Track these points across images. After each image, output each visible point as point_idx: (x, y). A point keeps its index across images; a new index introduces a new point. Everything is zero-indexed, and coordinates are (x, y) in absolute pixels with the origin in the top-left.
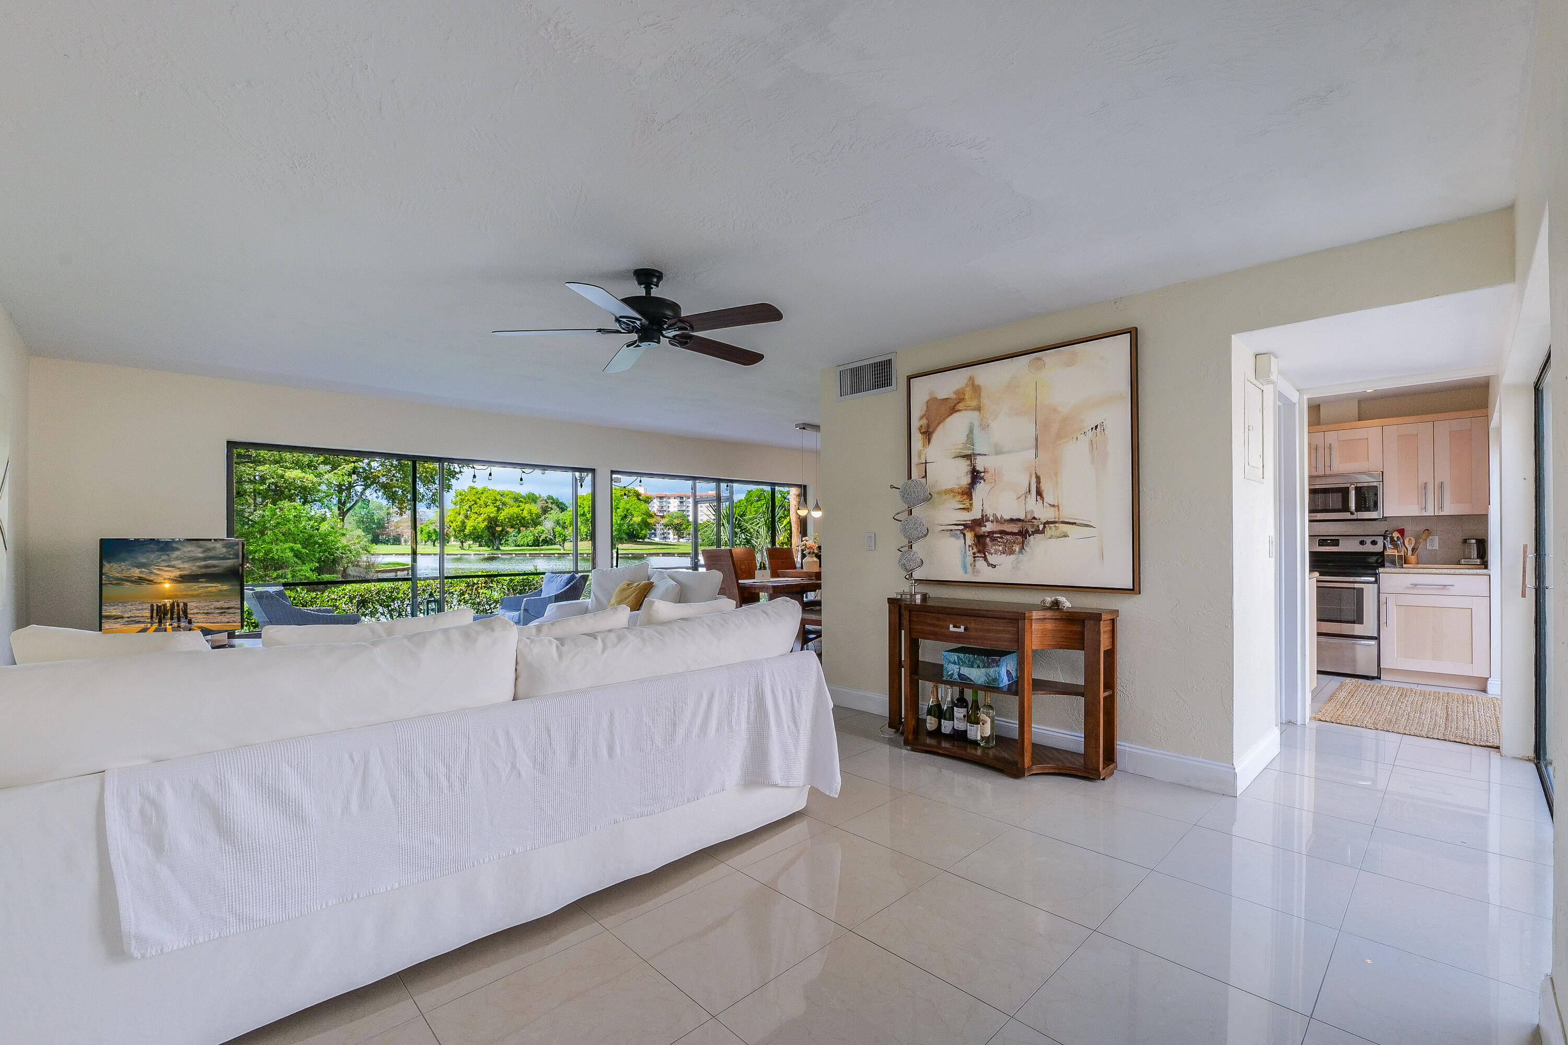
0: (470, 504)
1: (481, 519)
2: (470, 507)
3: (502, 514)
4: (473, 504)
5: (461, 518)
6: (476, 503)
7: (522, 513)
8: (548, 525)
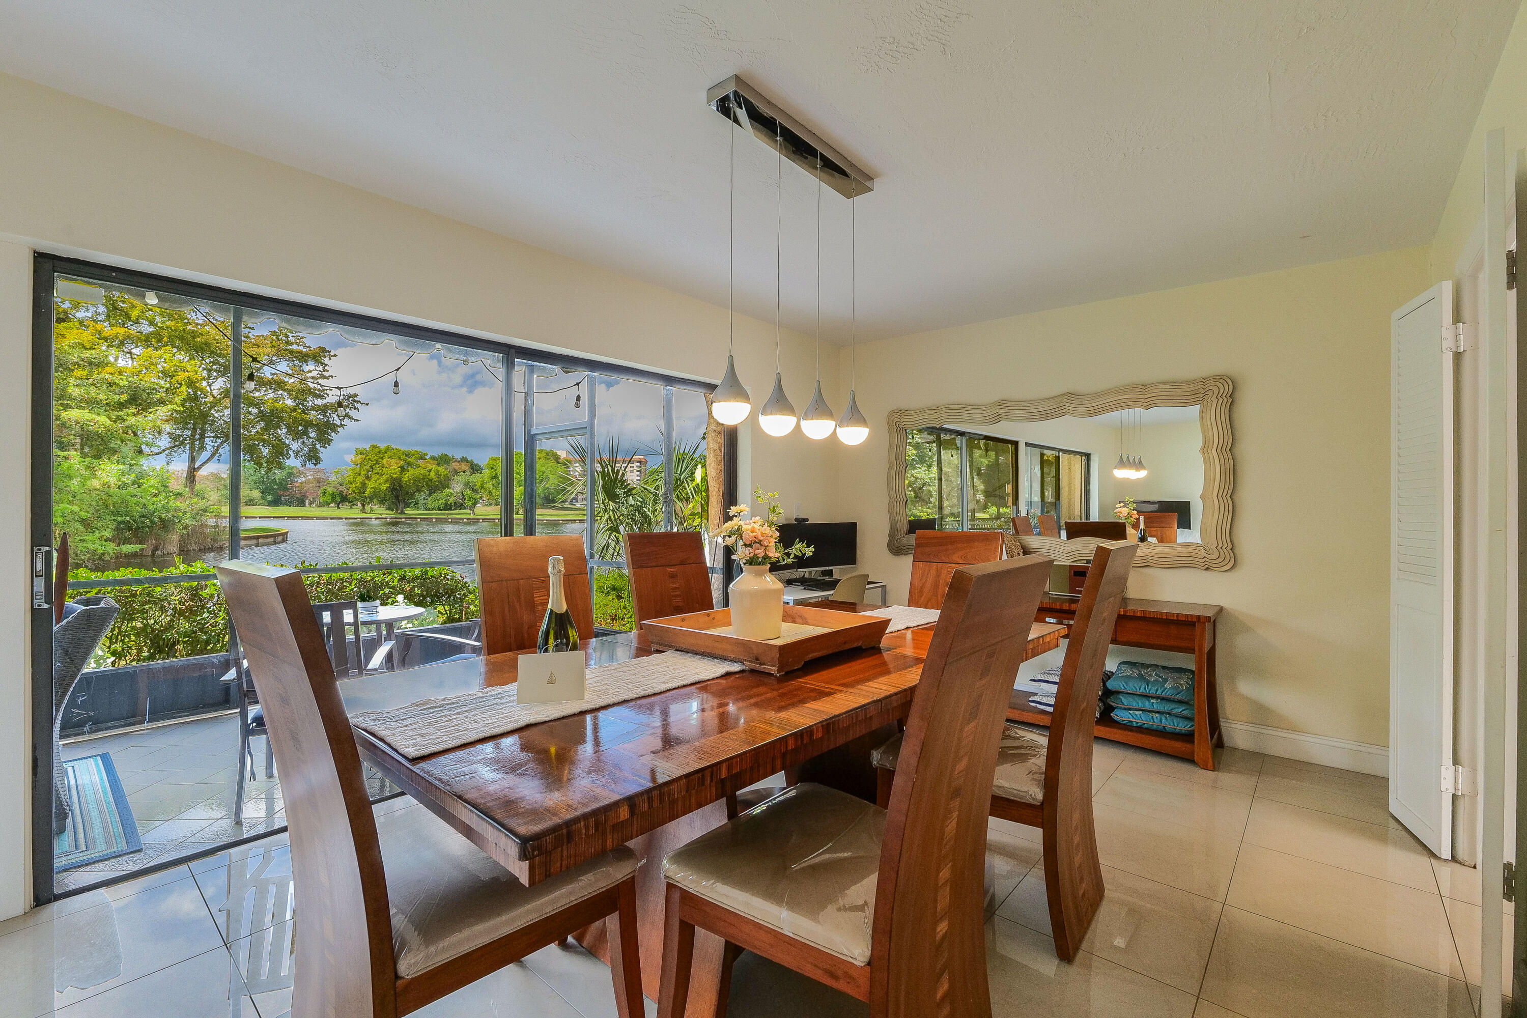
0: (371, 463)
1: (382, 480)
2: (371, 467)
3: (407, 475)
4: (374, 464)
5: (360, 479)
6: (378, 463)
7: (429, 475)
8: (457, 488)
